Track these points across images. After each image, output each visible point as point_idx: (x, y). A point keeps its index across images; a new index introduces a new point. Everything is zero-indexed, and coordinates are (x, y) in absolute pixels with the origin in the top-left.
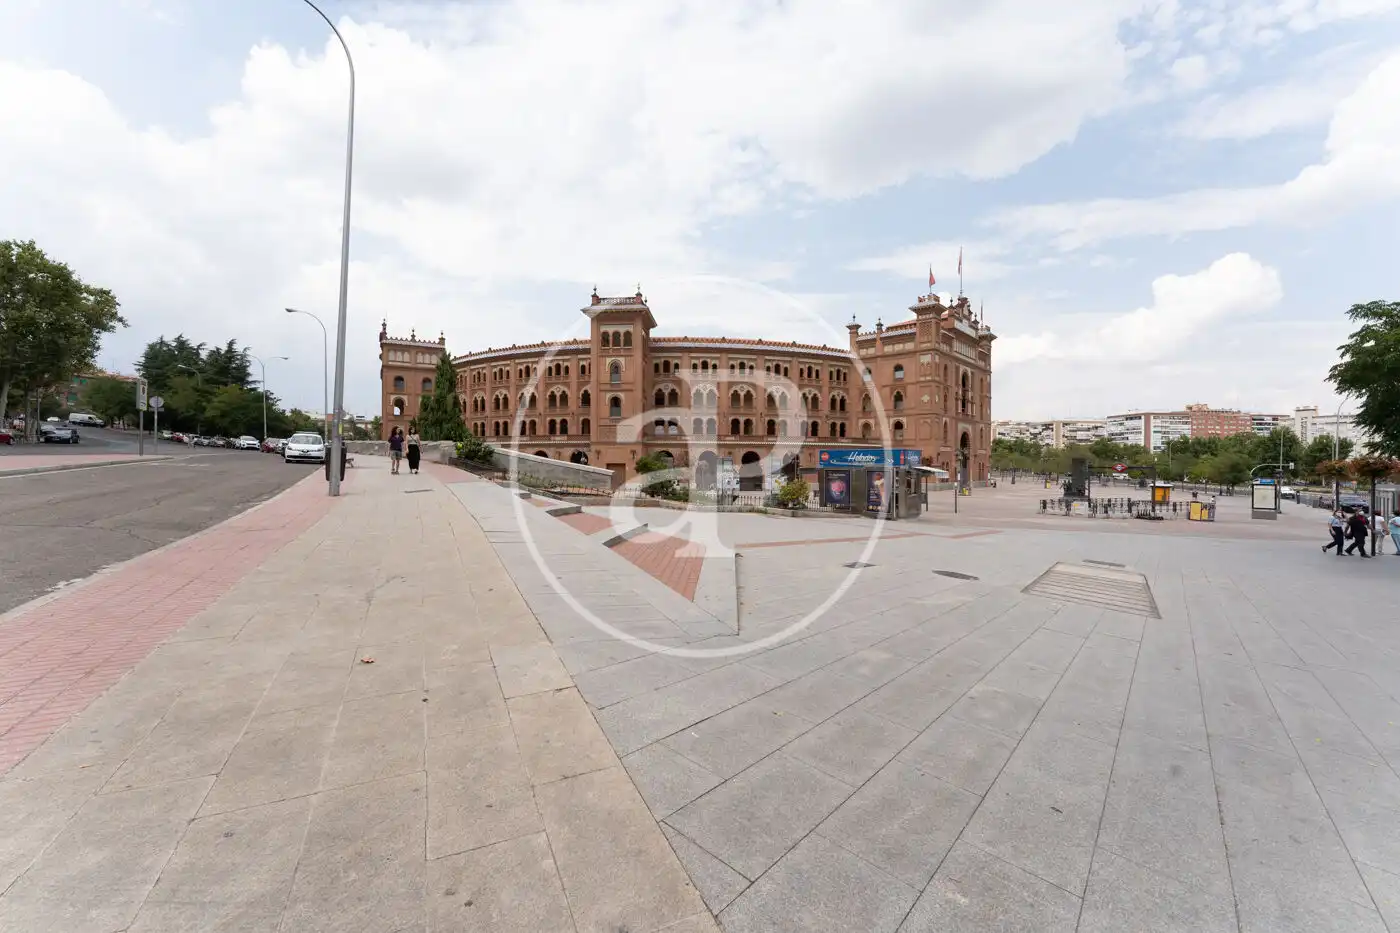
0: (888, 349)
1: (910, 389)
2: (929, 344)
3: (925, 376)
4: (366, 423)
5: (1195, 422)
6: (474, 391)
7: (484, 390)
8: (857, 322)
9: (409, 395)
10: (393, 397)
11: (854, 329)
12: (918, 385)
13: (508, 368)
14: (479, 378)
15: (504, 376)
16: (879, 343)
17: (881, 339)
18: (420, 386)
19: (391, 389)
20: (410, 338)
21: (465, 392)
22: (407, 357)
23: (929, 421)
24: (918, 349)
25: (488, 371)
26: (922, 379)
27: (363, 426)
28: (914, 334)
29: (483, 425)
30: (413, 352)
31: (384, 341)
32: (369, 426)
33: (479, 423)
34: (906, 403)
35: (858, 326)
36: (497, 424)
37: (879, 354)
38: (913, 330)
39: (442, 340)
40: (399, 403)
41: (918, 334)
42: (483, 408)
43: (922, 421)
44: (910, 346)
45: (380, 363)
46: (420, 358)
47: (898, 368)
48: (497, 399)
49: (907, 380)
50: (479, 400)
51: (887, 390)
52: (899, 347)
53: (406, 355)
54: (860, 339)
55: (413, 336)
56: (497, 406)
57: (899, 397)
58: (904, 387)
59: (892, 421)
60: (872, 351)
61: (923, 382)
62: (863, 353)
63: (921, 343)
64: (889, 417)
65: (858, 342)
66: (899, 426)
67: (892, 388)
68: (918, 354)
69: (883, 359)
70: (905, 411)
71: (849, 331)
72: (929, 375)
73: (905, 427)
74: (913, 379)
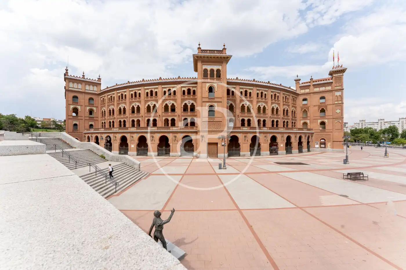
0: (317, 90)
1: (329, 107)
2: (339, 87)
3: (338, 101)
4: (61, 122)
6: (109, 106)
7: (114, 105)
8: (299, 78)
9: (81, 106)
10: (72, 107)
11: (298, 81)
12: (334, 105)
14: (111, 99)
16: (312, 87)
17: (313, 85)
18: (87, 101)
19: (71, 102)
20: (81, 77)
22: (80, 86)
23: (340, 121)
24: (334, 89)
26: (336, 102)
27: (59, 123)
28: (332, 82)
29: (113, 122)
30: (84, 83)
31: (67, 77)
32: (63, 123)
33: (111, 121)
34: (328, 113)
35: (300, 80)
36: (120, 121)
37: (312, 92)
38: (331, 81)
39: (99, 79)
40: (75, 110)
41: (334, 82)
42: (113, 114)
43: (336, 121)
44: (329, 88)
45: (65, 90)
46: (87, 87)
47: (322, 98)
48: (120, 109)
49: (327, 104)
50: (111, 110)
51: (317, 108)
52: (322, 89)
53: (80, 85)
54: (300, 85)
55: (83, 76)
57: (323, 111)
58: (326, 107)
59: (319, 121)
60: (307, 91)
61: (336, 104)
62: (303, 91)
63: (335, 87)
64: (318, 119)
65: (300, 87)
66: (323, 123)
67: (319, 106)
68: (334, 91)
69: (314, 94)
70: (326, 117)
71: (295, 82)
72: (340, 101)
73: (327, 124)
74: (331, 103)
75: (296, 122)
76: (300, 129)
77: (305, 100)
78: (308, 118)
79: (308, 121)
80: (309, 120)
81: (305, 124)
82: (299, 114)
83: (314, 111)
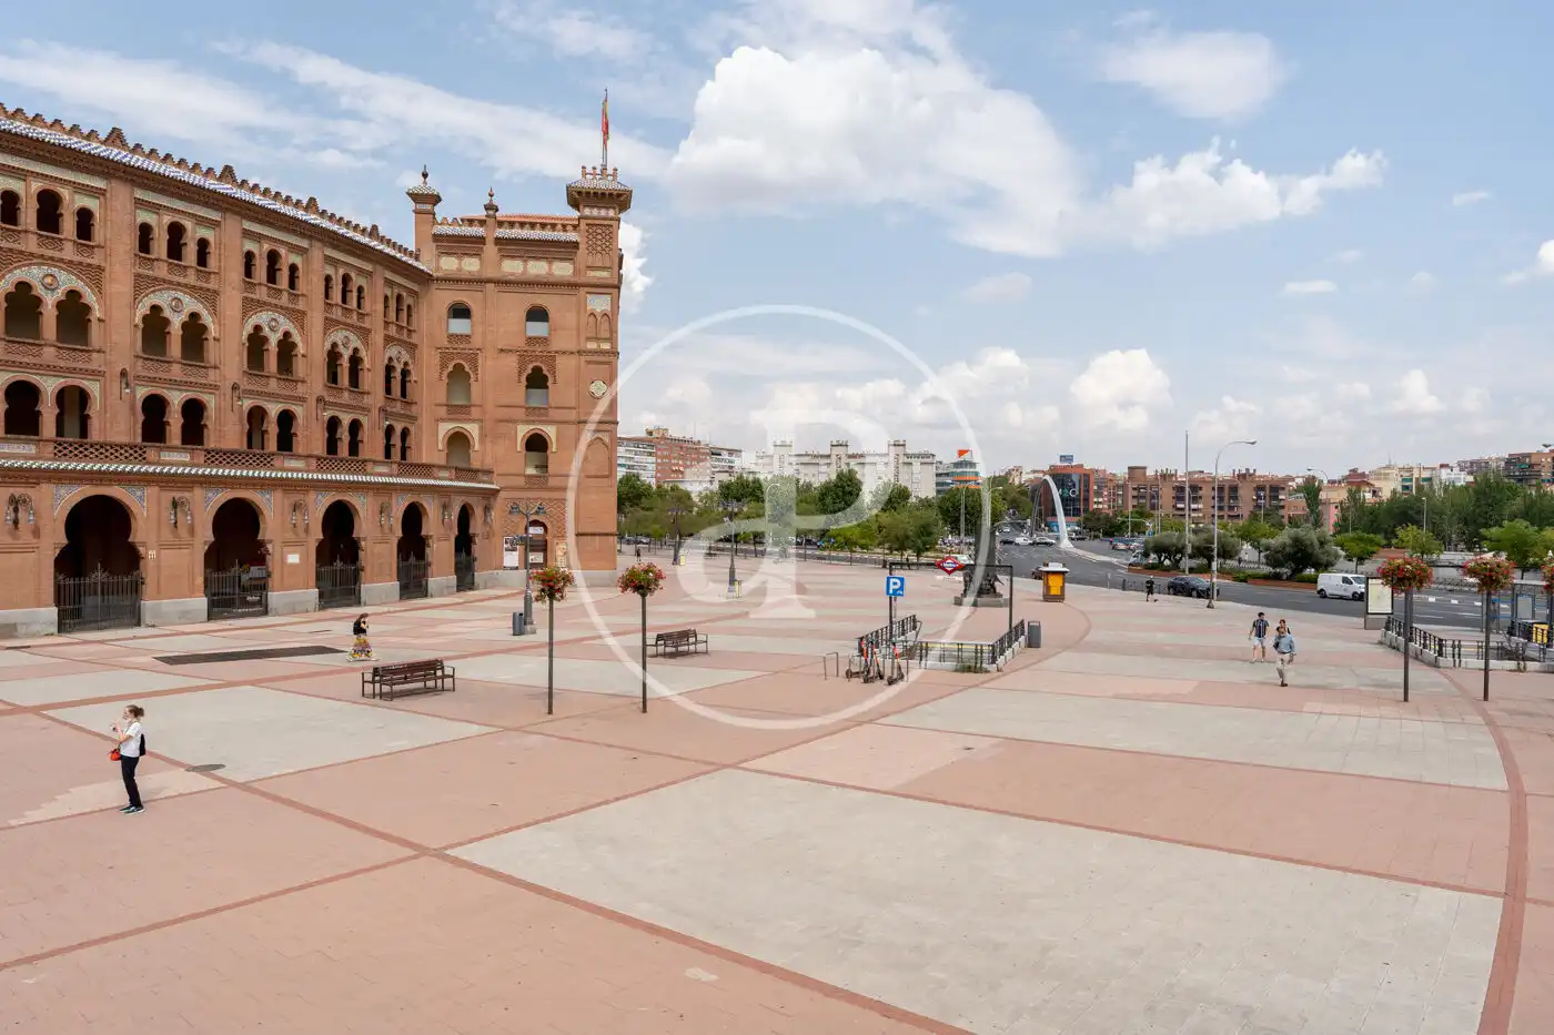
0: (512, 267)
1: (561, 361)
2: (605, 274)
3: (597, 339)
8: (434, 185)
11: (425, 201)
12: (583, 359)
16: (490, 249)
17: (498, 241)
23: (607, 440)
24: (582, 280)
26: (592, 346)
28: (575, 245)
34: (560, 391)
35: (436, 199)
37: (490, 273)
38: (572, 236)
41: (582, 246)
44: (562, 270)
47: (537, 314)
49: (555, 345)
51: (512, 362)
52: (537, 268)
54: (439, 230)
57: (537, 380)
58: (551, 358)
59: (523, 431)
60: (471, 265)
61: (595, 352)
62: (449, 264)
63: (590, 268)
64: (515, 421)
65: (437, 238)
66: (537, 444)
67: (523, 357)
68: (583, 291)
69: (504, 288)
70: (551, 412)
71: (412, 205)
72: (605, 340)
73: (553, 447)
74: (572, 346)
75: (412, 429)
77: (460, 311)
78: (475, 413)
79: (473, 429)
80: (474, 421)
81: (458, 440)
82: (429, 384)
83: (497, 378)
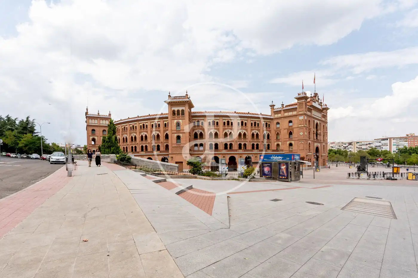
0: (286, 114)
1: (295, 129)
2: (302, 112)
3: (300, 124)
4: (81, 148)
5: (409, 141)
6: (122, 135)
7: (127, 134)
8: (274, 104)
9: (98, 136)
10: (91, 138)
11: (272, 106)
12: (298, 129)
13: (136, 125)
14: (125, 129)
15: (135, 128)
16: (282, 112)
17: (283, 110)
18: (101, 133)
19: (90, 134)
20: (97, 114)
21: (119, 135)
22: (96, 121)
23: (303, 143)
24: (298, 114)
25: (128, 126)
26: (300, 126)
27: (80, 149)
28: (296, 108)
29: (127, 148)
30: (99, 119)
31: (87, 115)
32: (82, 149)
33: (125, 147)
34: (294, 135)
35: (274, 106)
36: (132, 147)
37: (282, 116)
38: (296, 106)
39: (110, 114)
40: (94, 140)
41: (298, 108)
42: (127, 141)
43: (300, 142)
44: (295, 113)
45: (86, 124)
46: (101, 122)
47: (290, 122)
48: (132, 137)
49: (294, 127)
50: (125, 138)
51: (286, 130)
52: (290, 114)
53: (96, 120)
54: (275, 110)
55: (98, 113)
56: (132, 140)
57: (291, 133)
58: (293, 129)
59: (288, 143)
60: (280, 115)
61: (300, 127)
62: (276, 116)
63: (299, 112)
64: (287, 141)
65: (274, 112)
66: (291, 145)
67: (288, 129)
68: (298, 116)
69: (284, 118)
70: (293, 139)
71: (270, 107)
72: (302, 124)
73: (293, 145)
74: (296, 127)
75: (270, 144)
76: (273, 151)
77: (278, 123)
78: (280, 140)
79: (280, 143)
80: (281, 142)
81: (278, 145)
82: (273, 136)
83: (284, 134)
